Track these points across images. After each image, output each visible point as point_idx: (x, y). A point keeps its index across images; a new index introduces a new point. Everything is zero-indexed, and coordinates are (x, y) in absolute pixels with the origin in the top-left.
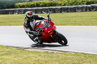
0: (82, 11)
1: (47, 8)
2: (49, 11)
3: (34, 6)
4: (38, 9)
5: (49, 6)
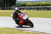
1: (44, 7)
2: (45, 9)
3: (36, 6)
4: (38, 8)
5: (45, 6)
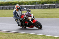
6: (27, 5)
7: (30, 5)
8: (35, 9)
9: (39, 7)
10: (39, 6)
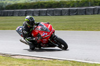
0: (94, 14)
6: (72, 7)
7: (77, 7)
8: (86, 14)
9: (94, 11)
10: (94, 9)
